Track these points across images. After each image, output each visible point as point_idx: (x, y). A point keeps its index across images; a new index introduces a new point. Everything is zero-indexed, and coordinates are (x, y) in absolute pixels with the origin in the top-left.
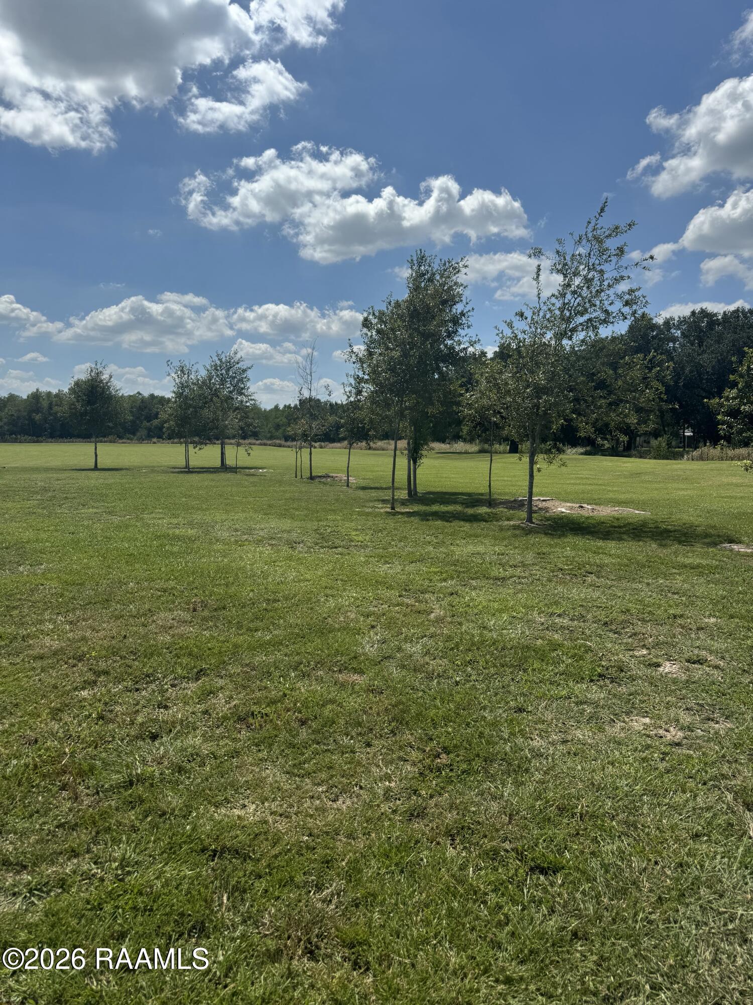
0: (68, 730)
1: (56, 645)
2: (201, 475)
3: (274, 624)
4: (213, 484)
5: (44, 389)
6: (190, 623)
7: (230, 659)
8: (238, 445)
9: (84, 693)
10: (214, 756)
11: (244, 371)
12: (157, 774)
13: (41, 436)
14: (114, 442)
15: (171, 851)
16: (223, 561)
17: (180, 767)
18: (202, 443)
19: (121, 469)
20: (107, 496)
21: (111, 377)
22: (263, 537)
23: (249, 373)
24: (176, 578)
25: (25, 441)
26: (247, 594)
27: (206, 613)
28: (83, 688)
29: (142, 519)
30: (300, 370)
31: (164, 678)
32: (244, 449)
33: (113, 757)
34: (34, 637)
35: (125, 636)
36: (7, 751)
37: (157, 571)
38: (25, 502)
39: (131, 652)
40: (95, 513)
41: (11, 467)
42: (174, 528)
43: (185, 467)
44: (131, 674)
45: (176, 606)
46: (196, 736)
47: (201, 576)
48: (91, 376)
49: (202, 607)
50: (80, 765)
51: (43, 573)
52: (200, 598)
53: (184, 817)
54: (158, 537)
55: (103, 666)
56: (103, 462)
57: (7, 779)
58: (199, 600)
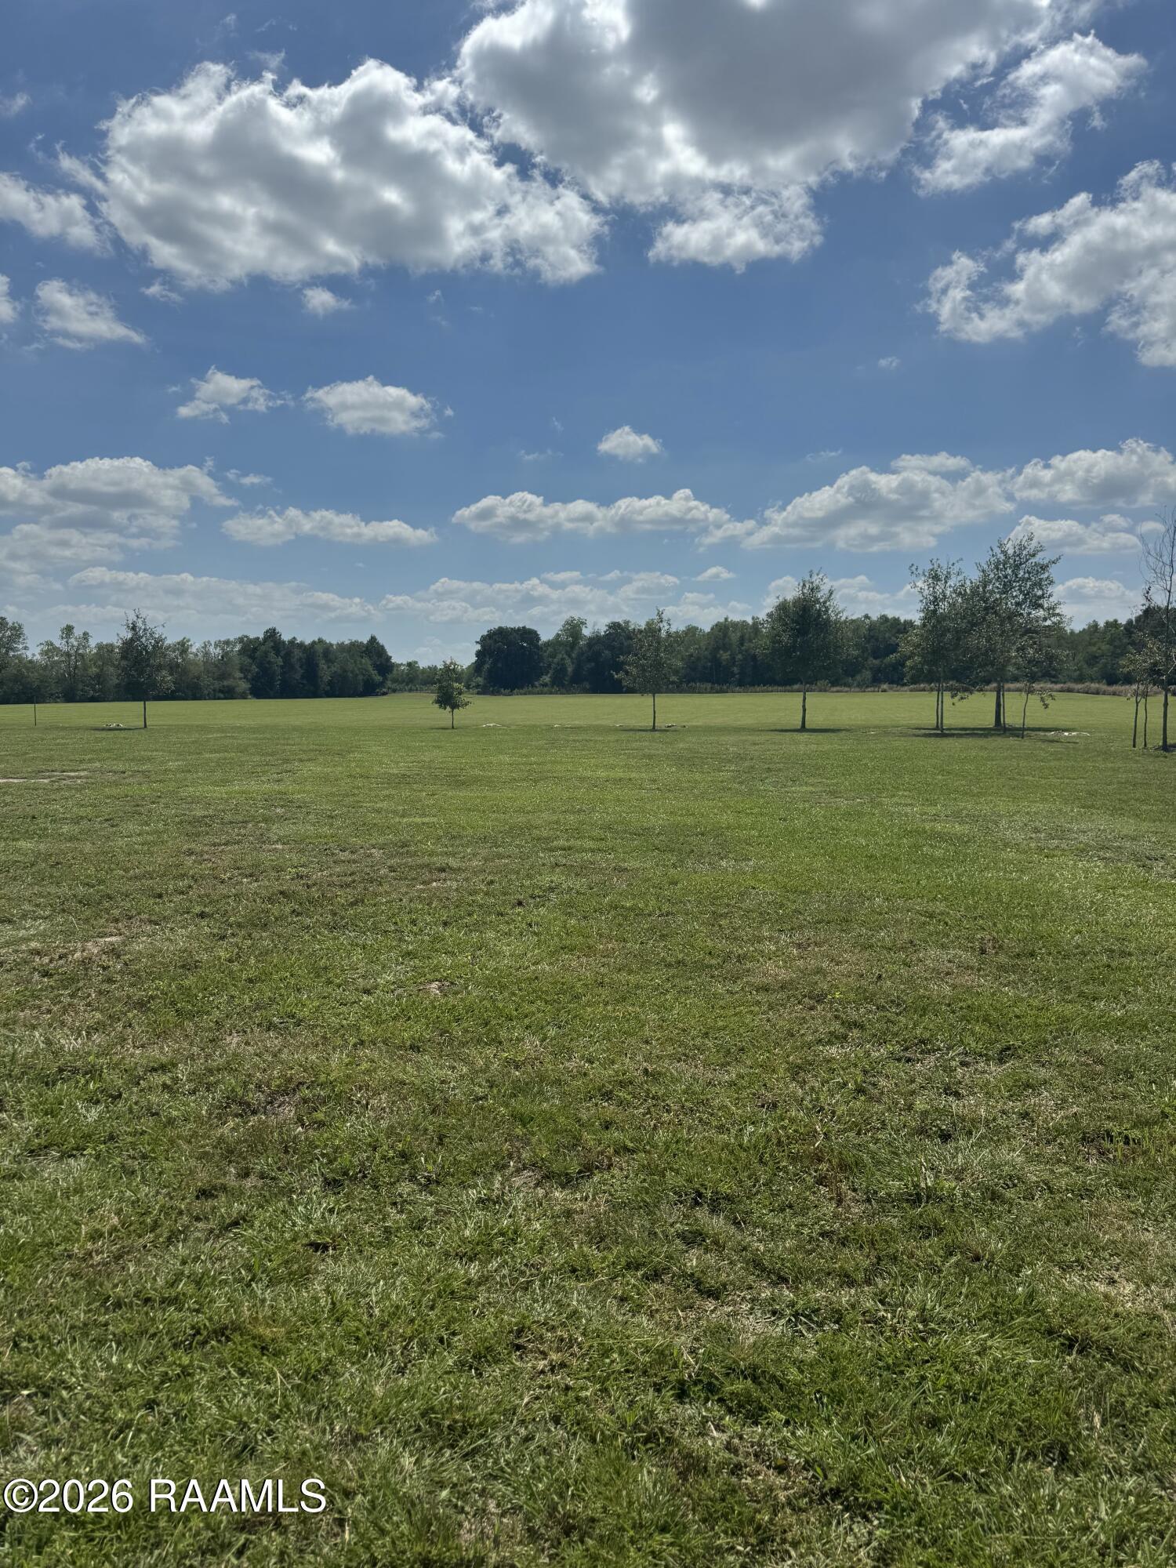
0: (818, 1099)
1: (784, 975)
2: (963, 741)
3: (1126, 993)
4: (984, 754)
5: (735, 618)
6: (979, 970)
7: (1055, 1038)
8: (1030, 691)
9: (833, 1051)
10: (1049, 1188)
11: (1044, 568)
12: (958, 1193)
13: (726, 682)
14: (825, 691)
15: (998, 1319)
16: (1020, 878)
17: (993, 1193)
18: (966, 690)
19: (839, 730)
20: (824, 768)
21: (831, 593)
22: (1087, 845)
23: (1053, 571)
24: (946, 899)
25: (706, 692)
26: (1070, 937)
27: (1002, 959)
28: (830, 1043)
29: (880, 804)
30: (1150, 559)
31: (948, 1049)
32: (1039, 698)
33: (884, 1154)
34: (753, 959)
35: (880, 977)
36: (740, 1112)
37: (914, 885)
38: (717, 774)
39: (892, 1002)
40: (812, 793)
41: (694, 727)
42: (931, 821)
43: (937, 728)
44: (896, 1035)
45: (953, 942)
46: (1014, 1150)
47: (987, 899)
48: (803, 594)
49: (994, 948)
50: (840, 1153)
51: (753, 872)
52: (990, 934)
53: (1011, 1271)
54: (908, 833)
55: (854, 1015)
56: (814, 719)
57: (745, 1150)
58: (988, 937)
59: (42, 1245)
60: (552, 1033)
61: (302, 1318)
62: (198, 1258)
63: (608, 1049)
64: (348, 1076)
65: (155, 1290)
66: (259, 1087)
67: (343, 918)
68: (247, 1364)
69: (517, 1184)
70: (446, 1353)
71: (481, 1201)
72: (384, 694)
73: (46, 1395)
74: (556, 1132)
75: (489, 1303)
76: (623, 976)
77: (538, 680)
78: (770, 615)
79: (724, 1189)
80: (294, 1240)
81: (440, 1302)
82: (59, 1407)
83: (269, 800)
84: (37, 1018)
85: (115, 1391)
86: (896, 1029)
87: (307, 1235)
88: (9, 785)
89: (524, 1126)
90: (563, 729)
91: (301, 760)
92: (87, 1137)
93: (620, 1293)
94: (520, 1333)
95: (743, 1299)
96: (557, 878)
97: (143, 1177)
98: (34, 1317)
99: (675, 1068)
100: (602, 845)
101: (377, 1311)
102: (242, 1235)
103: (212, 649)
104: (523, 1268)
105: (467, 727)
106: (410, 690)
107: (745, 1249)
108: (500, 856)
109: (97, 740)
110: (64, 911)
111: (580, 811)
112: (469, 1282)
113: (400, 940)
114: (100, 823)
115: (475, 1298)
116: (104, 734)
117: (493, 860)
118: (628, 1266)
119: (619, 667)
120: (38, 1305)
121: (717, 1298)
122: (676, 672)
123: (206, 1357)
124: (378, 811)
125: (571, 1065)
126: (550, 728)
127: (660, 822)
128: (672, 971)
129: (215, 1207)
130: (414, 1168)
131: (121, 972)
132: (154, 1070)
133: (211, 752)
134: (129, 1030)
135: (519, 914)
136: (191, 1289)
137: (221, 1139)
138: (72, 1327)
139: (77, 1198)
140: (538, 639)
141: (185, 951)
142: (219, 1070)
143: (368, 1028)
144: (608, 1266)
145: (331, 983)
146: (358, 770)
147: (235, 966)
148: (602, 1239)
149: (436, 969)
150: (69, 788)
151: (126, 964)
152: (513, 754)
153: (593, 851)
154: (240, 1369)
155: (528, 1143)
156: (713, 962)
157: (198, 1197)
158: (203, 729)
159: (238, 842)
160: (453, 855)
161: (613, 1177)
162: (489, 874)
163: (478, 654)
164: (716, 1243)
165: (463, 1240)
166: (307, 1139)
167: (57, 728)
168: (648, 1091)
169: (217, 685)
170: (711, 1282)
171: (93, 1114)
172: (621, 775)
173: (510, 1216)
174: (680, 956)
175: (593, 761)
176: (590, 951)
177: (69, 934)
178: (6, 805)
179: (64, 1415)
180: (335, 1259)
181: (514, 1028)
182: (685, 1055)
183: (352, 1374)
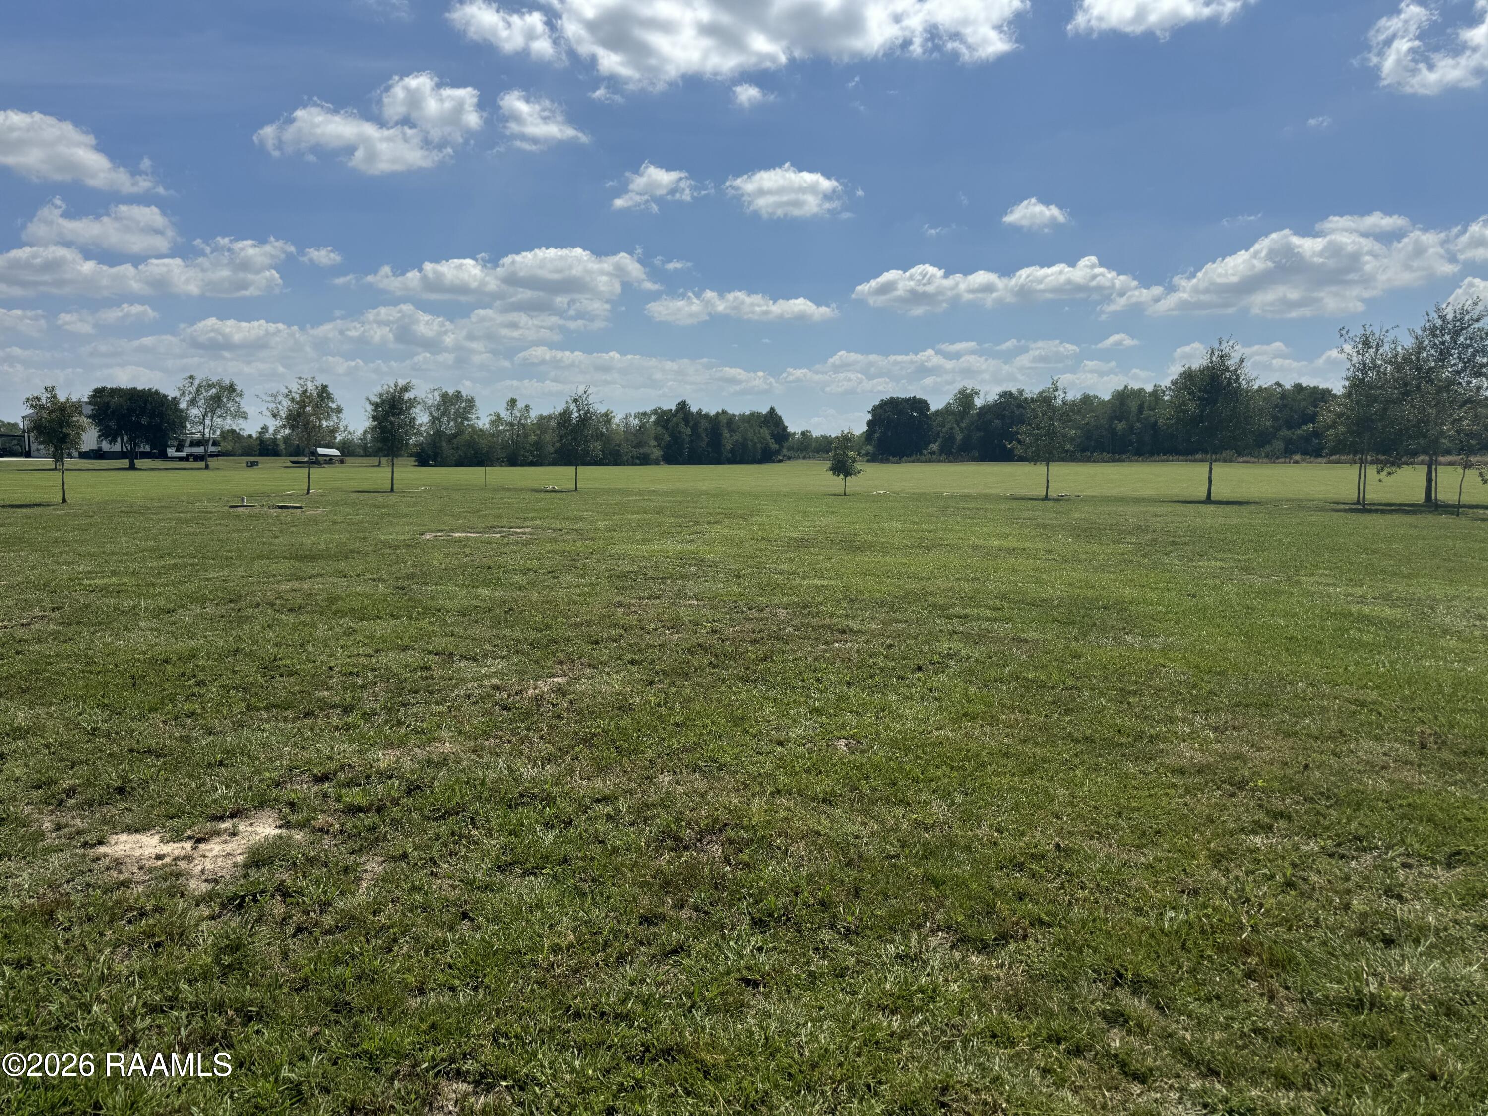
0: (1244, 890)
1: (1199, 758)
2: (1388, 517)
4: (1414, 532)
5: (1135, 386)
6: (1419, 766)
8: (1467, 466)
9: (1258, 841)
12: (1407, 1004)
13: (1124, 452)
14: (1231, 461)
16: (1464, 669)
17: (1449, 1009)
18: (1393, 464)
19: (1248, 503)
20: (1234, 543)
21: (1242, 360)
24: (1378, 688)
27: (1446, 755)
28: (1254, 832)
29: (1299, 583)
31: (1387, 848)
32: (1476, 472)
33: (1319, 953)
34: (1165, 740)
35: (1306, 766)
36: (1159, 895)
37: (1341, 670)
38: (1117, 546)
39: (1322, 794)
40: (1221, 568)
41: (1087, 496)
42: (1358, 603)
43: (1358, 503)
44: (1327, 829)
45: (1388, 734)
46: (1470, 964)
47: (1425, 689)
48: (1211, 362)
49: (1436, 743)
50: (1270, 948)
51: (1163, 650)
52: (1430, 727)
53: (1473, 1095)
54: (1333, 615)
55: (1279, 805)
56: (1221, 491)
57: (1166, 935)
58: (1429, 731)
59: (512, 953)
60: (959, 798)
61: (739, 1049)
62: (645, 980)
63: (1017, 821)
64: (769, 822)
65: (609, 1005)
66: (689, 824)
67: (754, 672)
68: (692, 1085)
69: (933, 944)
70: (873, 1101)
71: (898, 956)
72: (780, 461)
73: (522, 1089)
74: (970, 898)
75: (913, 1057)
76: (1029, 748)
77: (926, 449)
78: (1174, 383)
79: (1147, 972)
80: (728, 973)
81: (865, 1049)
82: (533, 1101)
83: (683, 560)
84: (500, 746)
85: (579, 1094)
86: (1327, 823)
87: (739, 970)
88: (468, 539)
89: (937, 888)
90: (953, 496)
91: (709, 523)
92: (546, 858)
93: (1042, 1065)
94: (945, 1090)
95: (1171, 1087)
96: (956, 645)
97: (593, 899)
98: (509, 1017)
99: (1088, 845)
100: (999, 614)
101: (807, 1052)
102: (681, 964)
103: (631, 420)
104: (945, 1028)
105: (859, 494)
106: (804, 458)
107: (1170, 1035)
108: (898, 621)
109: (537, 501)
110: (518, 652)
111: (973, 580)
112: (892, 1034)
113: (808, 697)
114: (544, 574)
115: (898, 1051)
116: (542, 495)
117: (891, 624)
118: (1049, 1039)
119: (1012, 437)
120: (511, 1007)
121: (1143, 1082)
122: (1072, 440)
123: (655, 1073)
124: (781, 573)
125: (980, 833)
126: (940, 496)
127: (1059, 593)
128: (1080, 747)
129: (656, 934)
130: (834, 916)
131: (568, 709)
132: (599, 800)
133: (632, 514)
134: (577, 763)
135: (919, 679)
136: (639, 1008)
137: (659, 871)
138: (541, 1030)
139: (539, 913)
140: (928, 409)
141: (620, 694)
142: (654, 805)
143: (783, 779)
144: (1029, 1036)
145: (747, 732)
146: (760, 533)
147: (663, 710)
148: (1020, 1009)
149: (842, 727)
150: (517, 543)
151: (571, 703)
152: (905, 521)
153: (990, 620)
154: (686, 1089)
155: (942, 905)
156: (1124, 740)
157: (641, 923)
158: (627, 492)
159: (659, 597)
160: (853, 617)
161: (1028, 947)
162: (888, 637)
163: (869, 423)
164: (1139, 1025)
165: (884, 992)
166: (734, 878)
167: (504, 489)
168: (1061, 867)
169: (635, 452)
170: (1135, 1066)
171: (549, 838)
172: (1015, 544)
173: (928, 975)
174: (1088, 732)
175: (985, 529)
176: (993, 720)
177: (523, 673)
178: (466, 556)
179: (537, 1109)
180: (766, 997)
181: (921, 790)
182: (1098, 833)
183: (786, 1108)
